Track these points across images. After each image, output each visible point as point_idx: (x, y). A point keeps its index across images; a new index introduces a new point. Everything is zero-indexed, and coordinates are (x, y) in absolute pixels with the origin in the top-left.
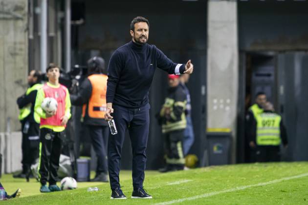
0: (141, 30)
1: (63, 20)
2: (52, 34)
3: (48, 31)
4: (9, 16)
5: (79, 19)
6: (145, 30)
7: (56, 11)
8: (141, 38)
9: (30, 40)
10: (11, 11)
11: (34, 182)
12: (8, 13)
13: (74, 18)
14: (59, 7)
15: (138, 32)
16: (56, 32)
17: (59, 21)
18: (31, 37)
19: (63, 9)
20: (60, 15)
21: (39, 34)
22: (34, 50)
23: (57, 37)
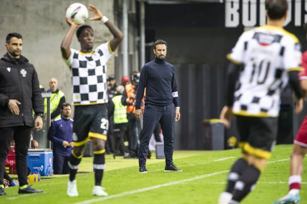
0: (160, 50)
1: (139, 42)
2: (131, 53)
3: (129, 51)
4: (100, 40)
5: (150, 42)
6: (164, 50)
7: (134, 36)
8: (160, 56)
9: (115, 58)
10: (102, 37)
11: (122, 159)
12: (100, 38)
13: (147, 41)
14: (136, 33)
15: (158, 52)
16: (134, 51)
17: (136, 43)
18: (117, 55)
19: (139, 35)
20: (137, 39)
21: (122, 52)
22: (119, 65)
23: (134, 55)
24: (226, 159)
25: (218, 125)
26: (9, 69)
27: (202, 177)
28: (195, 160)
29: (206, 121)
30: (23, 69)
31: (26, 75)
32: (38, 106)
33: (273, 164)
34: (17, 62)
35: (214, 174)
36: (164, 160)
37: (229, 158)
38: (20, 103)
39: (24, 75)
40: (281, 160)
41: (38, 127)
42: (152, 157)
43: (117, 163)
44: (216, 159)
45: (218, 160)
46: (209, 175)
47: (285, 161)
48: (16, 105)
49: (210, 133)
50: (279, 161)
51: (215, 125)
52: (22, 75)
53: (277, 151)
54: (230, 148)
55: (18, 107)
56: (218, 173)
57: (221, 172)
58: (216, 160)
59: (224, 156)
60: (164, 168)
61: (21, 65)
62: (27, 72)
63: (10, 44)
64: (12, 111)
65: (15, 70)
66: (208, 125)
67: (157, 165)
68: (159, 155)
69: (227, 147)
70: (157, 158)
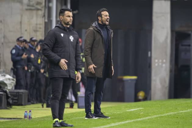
4: (33, 8)
5: (75, 10)
7: (62, 6)
9: (45, 23)
10: (35, 5)
12: (33, 6)
18: (46, 20)
21: (51, 19)
24: (136, 109)
25: (130, 81)
26: (62, 35)
27: (117, 124)
28: (111, 110)
29: (119, 77)
30: (71, 35)
31: (73, 40)
32: (79, 64)
33: (175, 114)
34: (68, 30)
35: (127, 122)
36: (84, 110)
37: (139, 109)
38: (67, 61)
39: (72, 41)
40: (182, 112)
41: (77, 80)
42: (74, 107)
43: (45, 111)
44: (128, 109)
45: (130, 110)
46: (123, 123)
47: (185, 113)
48: (65, 63)
49: (123, 88)
50: (180, 112)
51: (127, 80)
52: (70, 40)
53: (179, 103)
54: (139, 100)
55: (66, 64)
56: (130, 121)
57: (132, 121)
58: (128, 111)
59: (135, 107)
60: (85, 116)
61: (70, 32)
62: (74, 38)
63: (65, 16)
64: (62, 67)
65: (67, 36)
66: (122, 81)
67: (79, 113)
68: (80, 105)
69: (137, 100)
70: (79, 107)
